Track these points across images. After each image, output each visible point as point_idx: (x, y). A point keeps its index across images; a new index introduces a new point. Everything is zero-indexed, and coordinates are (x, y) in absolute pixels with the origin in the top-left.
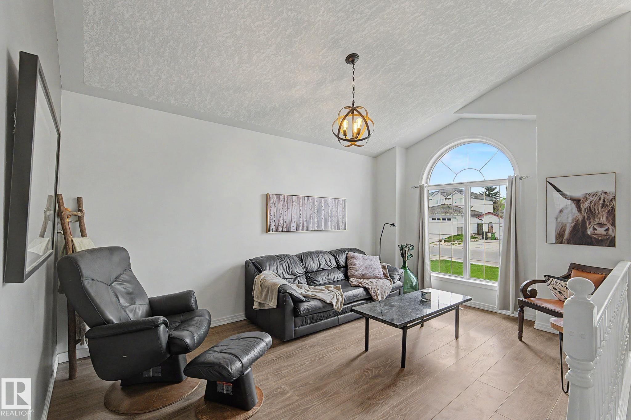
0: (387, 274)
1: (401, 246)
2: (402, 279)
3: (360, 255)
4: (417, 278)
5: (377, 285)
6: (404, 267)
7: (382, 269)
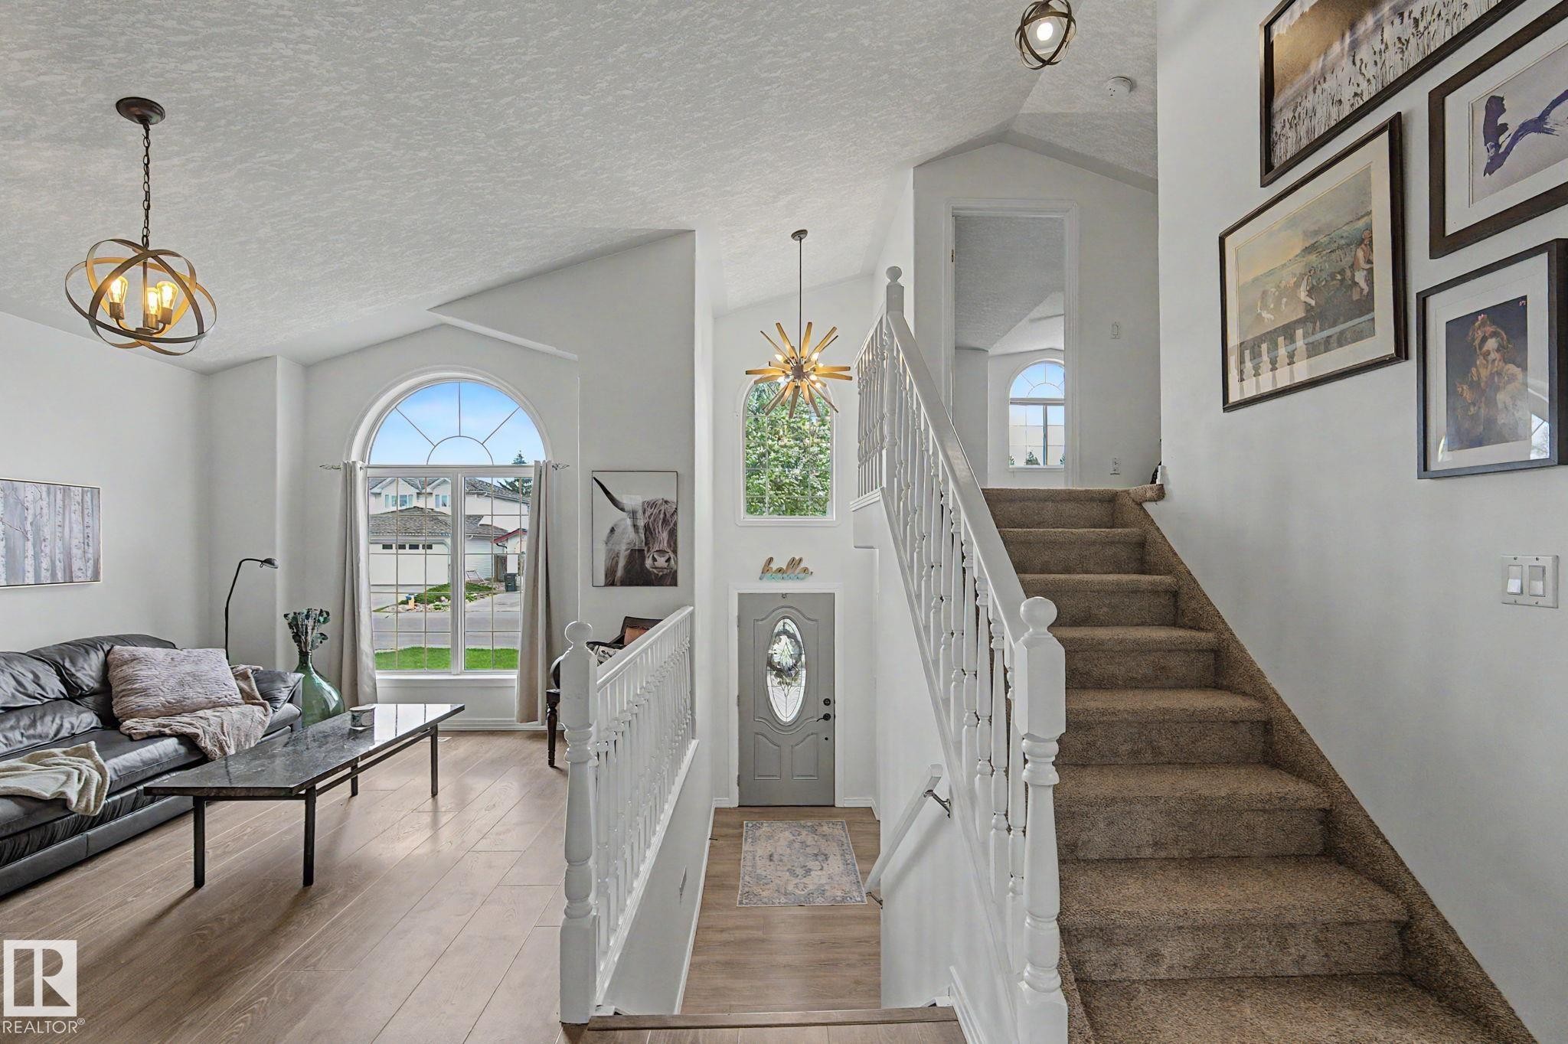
0: (253, 690)
1: (291, 616)
2: (299, 698)
3: (160, 653)
4: (340, 690)
5: (222, 724)
6: (303, 666)
7: (236, 679)
